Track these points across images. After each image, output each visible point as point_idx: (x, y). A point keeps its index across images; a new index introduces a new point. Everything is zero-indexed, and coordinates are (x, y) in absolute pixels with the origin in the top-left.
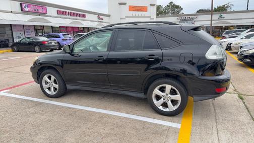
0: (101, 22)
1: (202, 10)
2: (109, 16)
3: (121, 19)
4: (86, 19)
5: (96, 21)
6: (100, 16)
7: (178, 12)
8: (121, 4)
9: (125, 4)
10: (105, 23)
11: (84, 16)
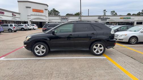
0: (14, 17)
1: (69, 14)
2: (19, 14)
3: (28, 16)
4: (4, 15)
5: (11, 17)
6: (13, 13)
7: (58, 14)
8: (27, 7)
9: (30, 8)
10: (17, 18)
11: (3, 13)
